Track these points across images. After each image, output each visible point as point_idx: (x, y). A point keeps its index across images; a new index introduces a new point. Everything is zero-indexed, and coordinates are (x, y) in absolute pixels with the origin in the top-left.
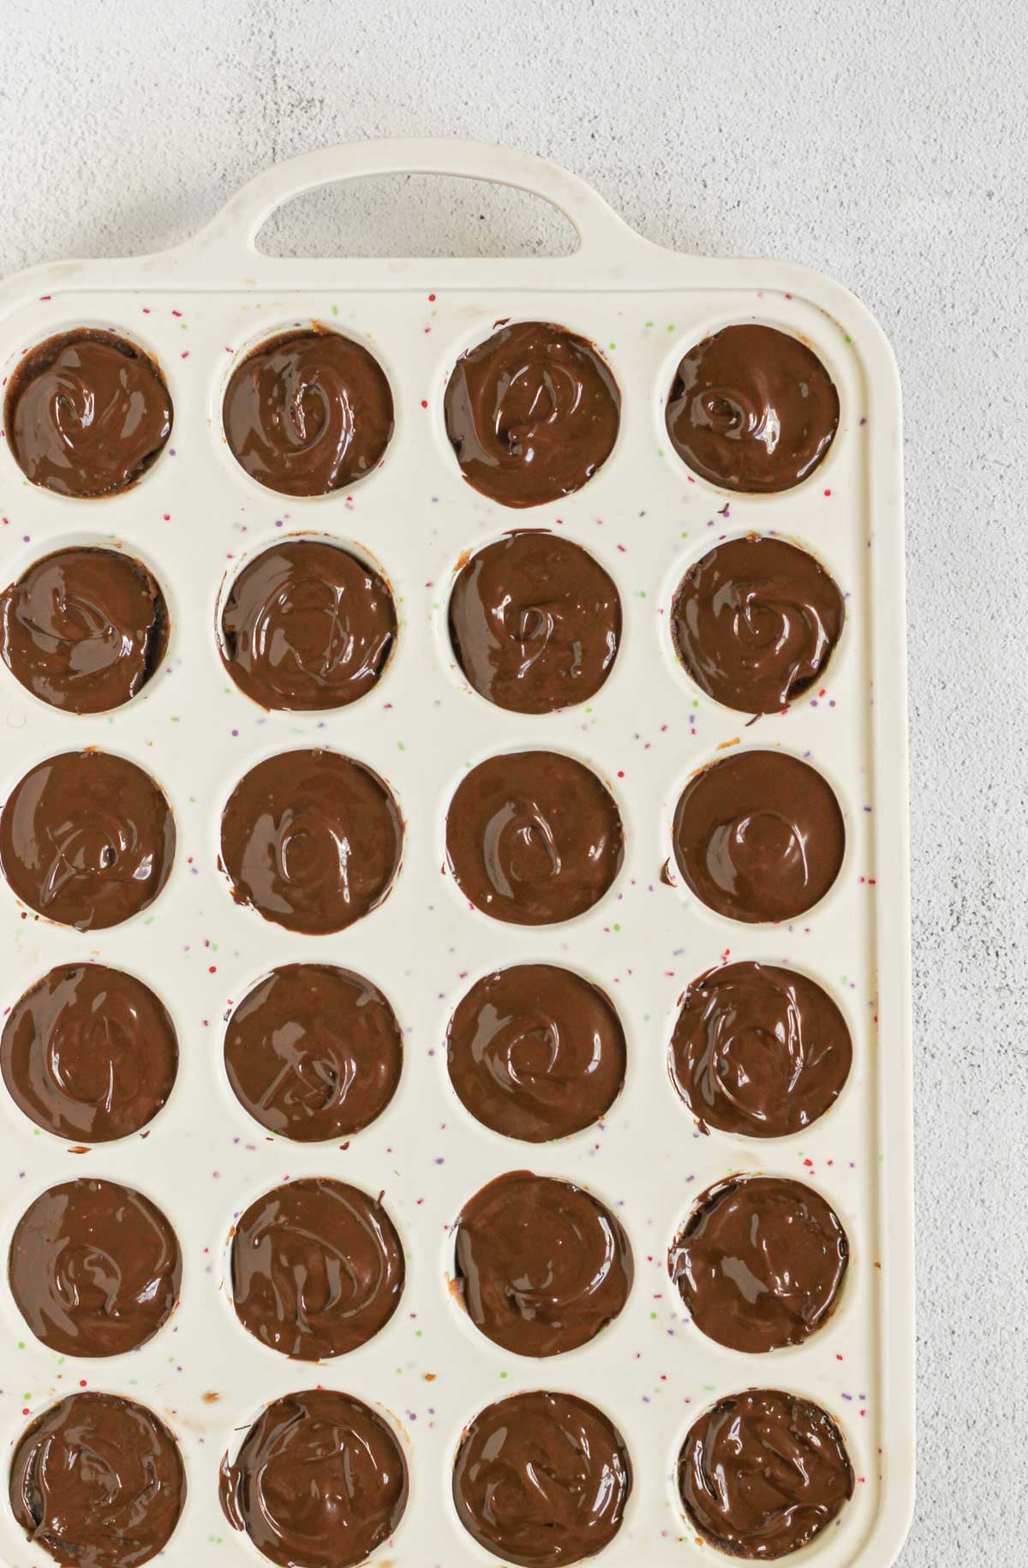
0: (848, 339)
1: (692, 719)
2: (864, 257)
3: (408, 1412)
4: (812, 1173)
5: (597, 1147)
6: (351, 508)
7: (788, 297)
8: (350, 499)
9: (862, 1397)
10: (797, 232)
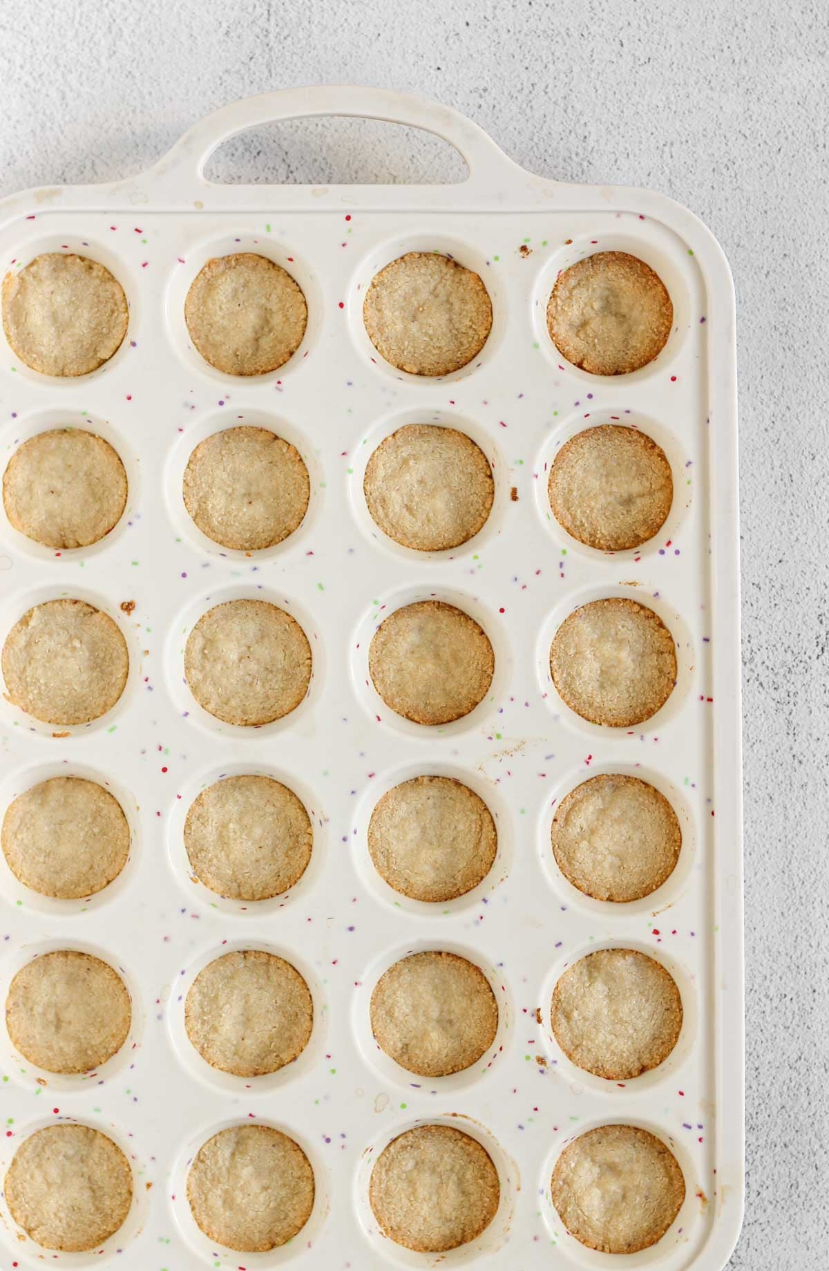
0: (691, 253)
1: (561, 565)
2: (751, 105)
3: (324, 1136)
4: (659, 940)
5: (481, 918)
6: (280, 390)
7: (642, 217)
8: (279, 383)
9: (700, 1127)
10: (696, 84)
